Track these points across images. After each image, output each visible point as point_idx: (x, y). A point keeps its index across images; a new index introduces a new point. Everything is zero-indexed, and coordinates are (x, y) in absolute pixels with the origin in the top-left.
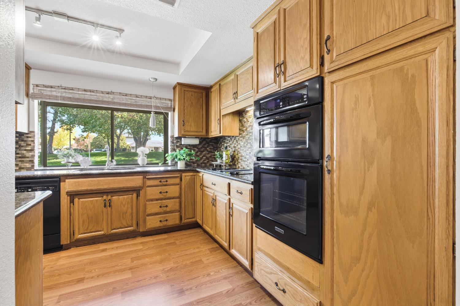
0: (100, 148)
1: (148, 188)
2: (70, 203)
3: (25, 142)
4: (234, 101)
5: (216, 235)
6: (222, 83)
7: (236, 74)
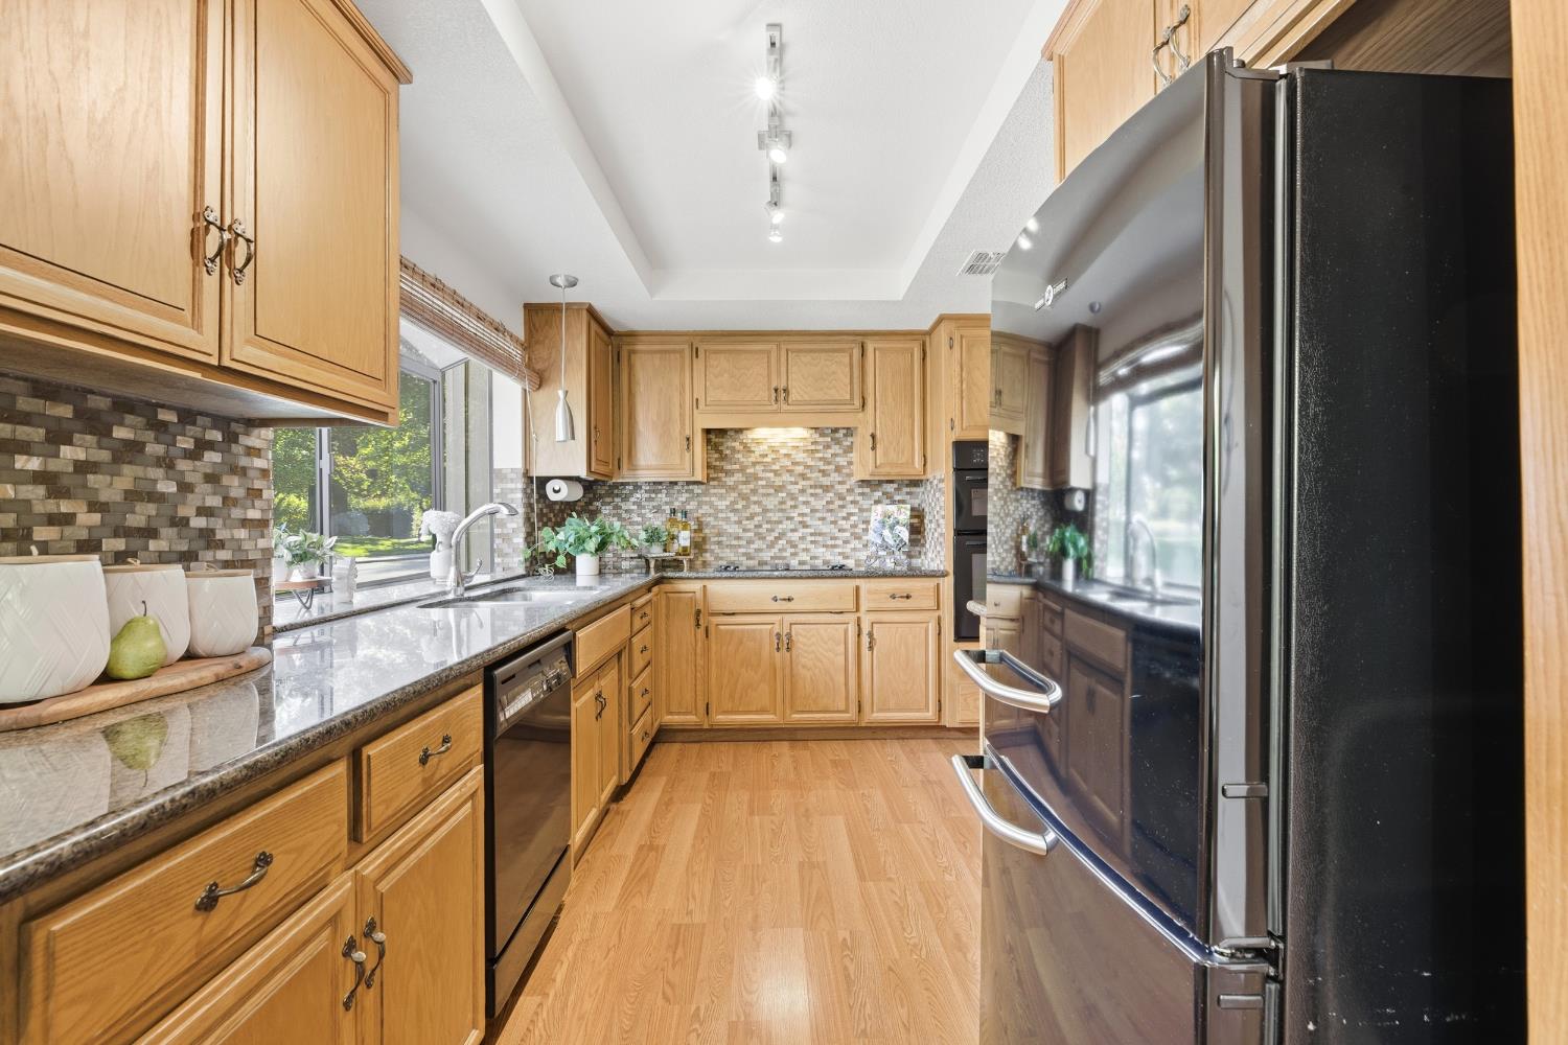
3: (243, 481)
4: (775, 407)
5: (794, 716)
6: (706, 347)
7: (784, 347)
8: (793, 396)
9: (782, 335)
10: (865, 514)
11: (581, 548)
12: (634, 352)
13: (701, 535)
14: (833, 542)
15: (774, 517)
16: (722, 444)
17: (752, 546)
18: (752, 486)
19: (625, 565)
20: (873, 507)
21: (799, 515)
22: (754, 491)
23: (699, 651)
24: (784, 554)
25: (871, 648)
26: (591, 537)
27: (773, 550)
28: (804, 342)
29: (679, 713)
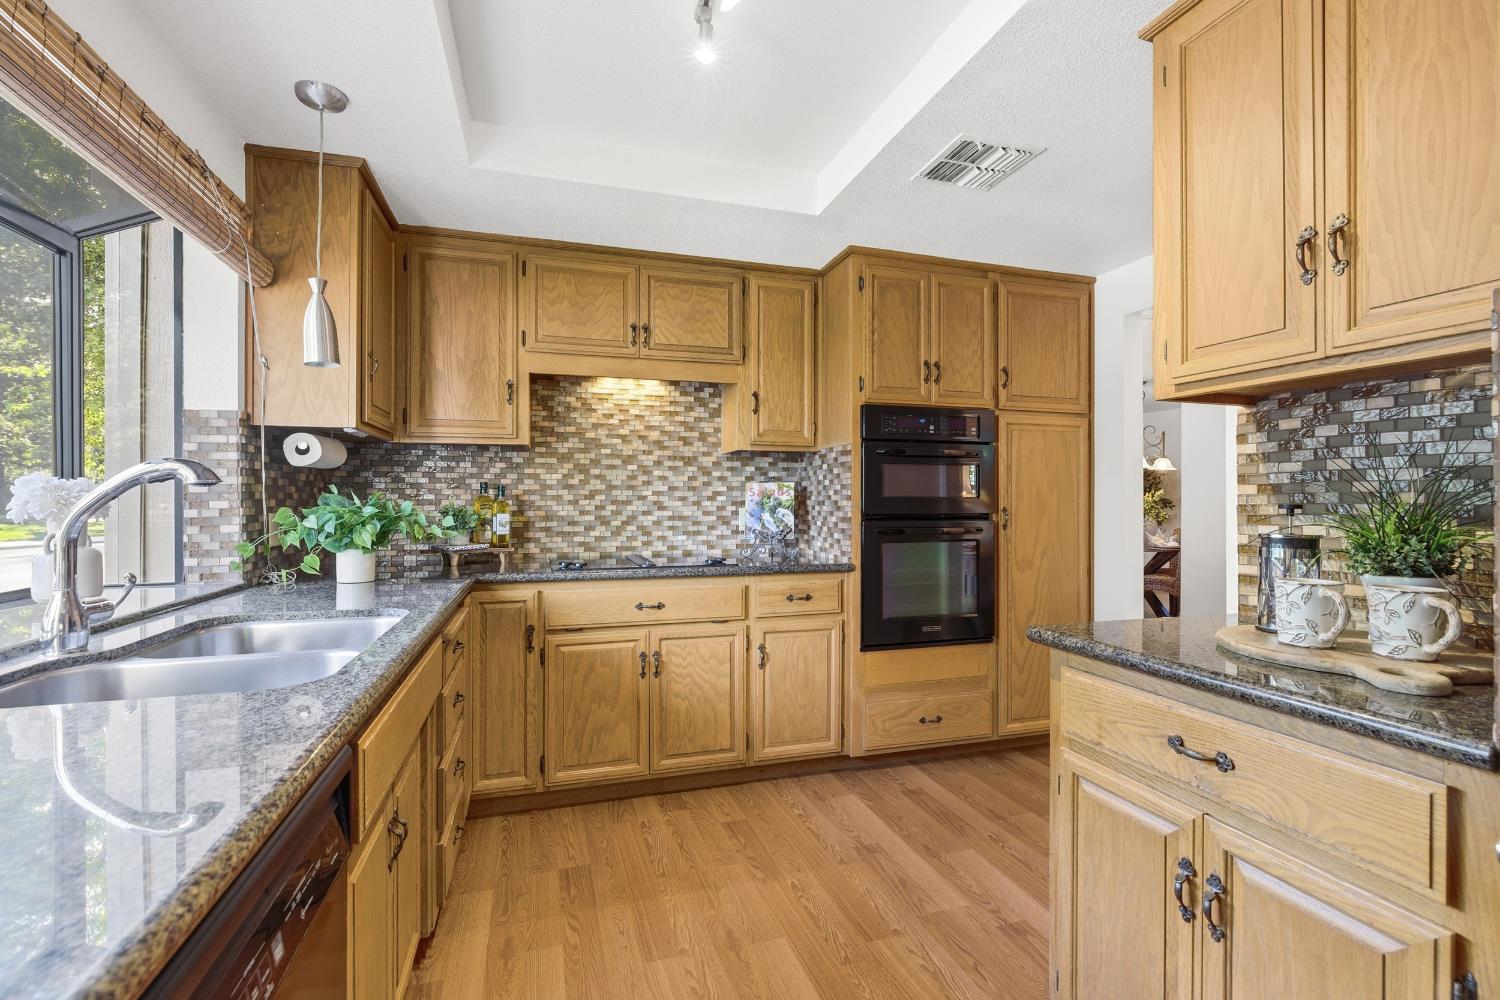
4: (632, 350)
5: (663, 762)
6: (539, 262)
7: (644, 273)
8: (657, 337)
9: (643, 257)
10: (735, 493)
11: (346, 540)
12: (430, 257)
13: (521, 519)
14: (695, 528)
15: (622, 495)
16: (552, 398)
17: (592, 533)
18: (592, 456)
19: (410, 560)
20: (748, 484)
21: (654, 493)
22: (595, 462)
23: (530, 684)
24: (634, 544)
25: (762, 665)
26: (363, 524)
27: (620, 539)
28: (674, 270)
29: (500, 775)
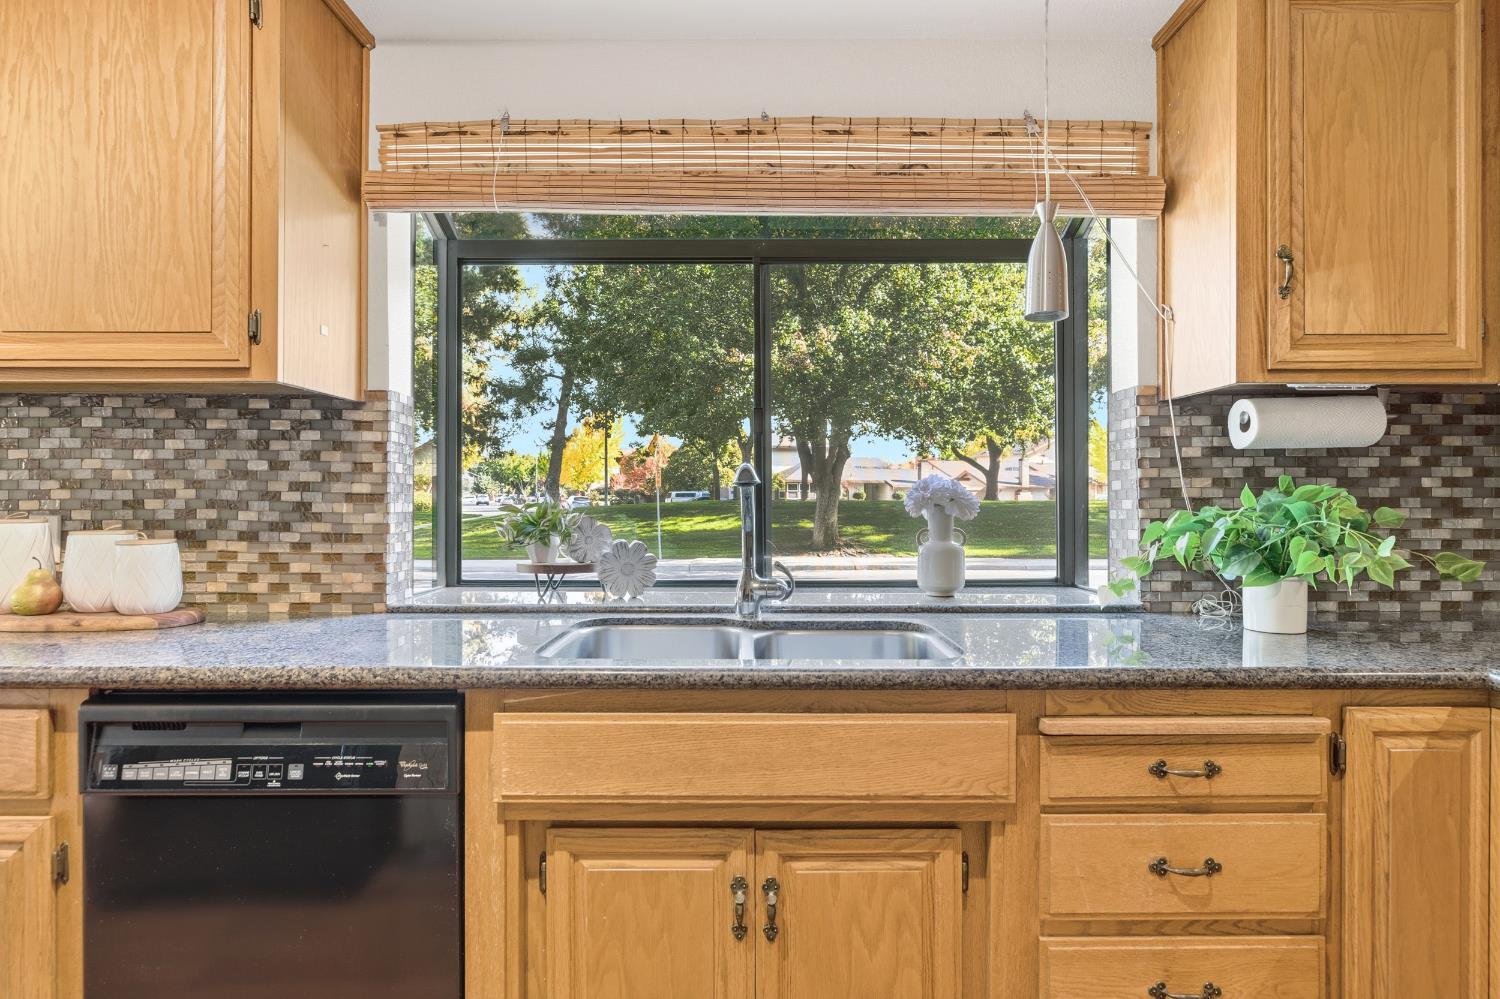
0: (690, 488)
1: (1050, 819)
2: (525, 875)
3: (348, 455)
